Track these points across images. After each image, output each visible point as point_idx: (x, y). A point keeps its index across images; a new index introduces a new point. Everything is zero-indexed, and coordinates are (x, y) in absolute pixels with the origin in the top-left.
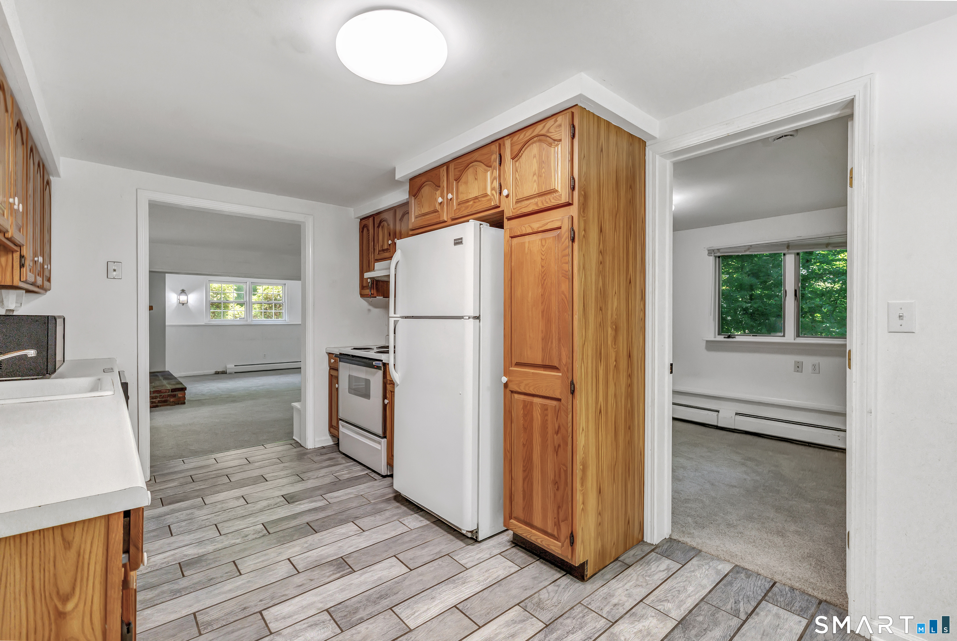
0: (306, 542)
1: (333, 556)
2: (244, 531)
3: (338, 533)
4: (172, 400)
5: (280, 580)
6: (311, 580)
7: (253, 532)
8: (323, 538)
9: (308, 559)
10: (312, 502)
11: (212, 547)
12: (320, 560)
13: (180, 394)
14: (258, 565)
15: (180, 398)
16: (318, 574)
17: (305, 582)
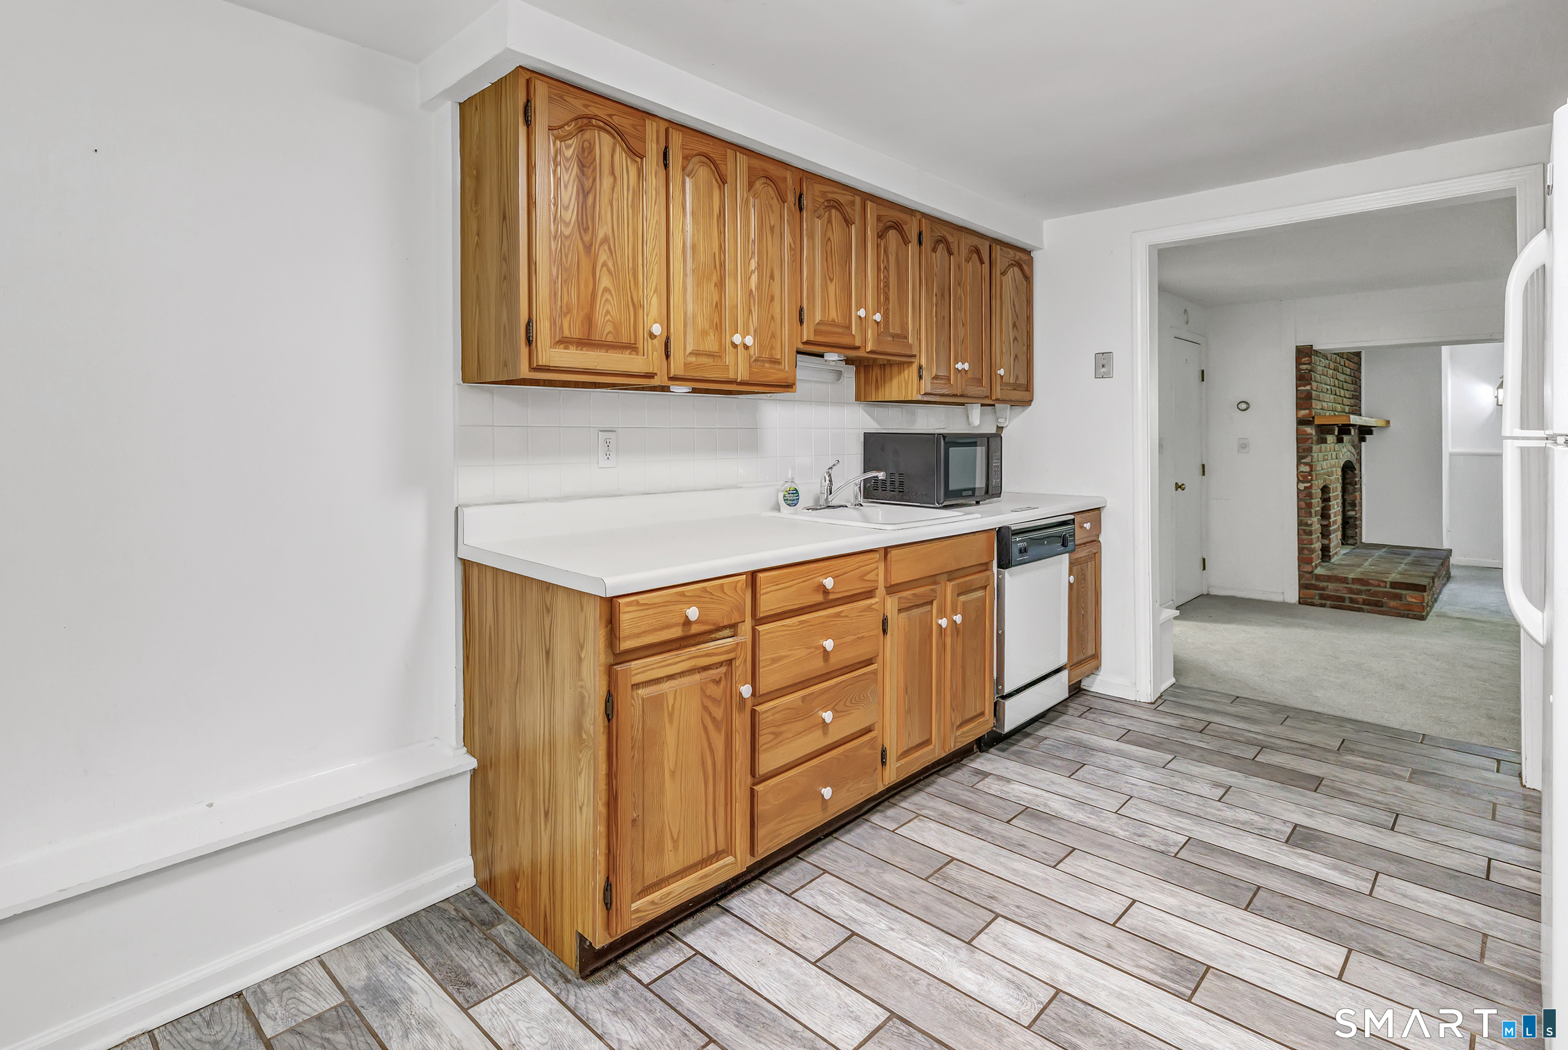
0: (1199, 906)
1: (1200, 954)
2: (1149, 828)
3: (1279, 939)
4: (1393, 603)
5: (1076, 910)
6: (1109, 946)
7: (1157, 838)
8: (1239, 924)
9: (1157, 924)
10: (1335, 868)
11: (1083, 817)
12: (1171, 940)
13: (1412, 597)
14: (1090, 874)
15: (1410, 604)
16: (1130, 949)
17: (1097, 939)
